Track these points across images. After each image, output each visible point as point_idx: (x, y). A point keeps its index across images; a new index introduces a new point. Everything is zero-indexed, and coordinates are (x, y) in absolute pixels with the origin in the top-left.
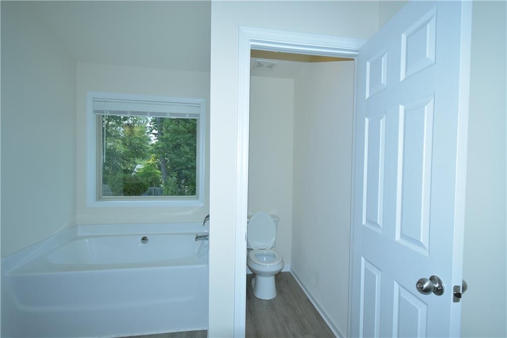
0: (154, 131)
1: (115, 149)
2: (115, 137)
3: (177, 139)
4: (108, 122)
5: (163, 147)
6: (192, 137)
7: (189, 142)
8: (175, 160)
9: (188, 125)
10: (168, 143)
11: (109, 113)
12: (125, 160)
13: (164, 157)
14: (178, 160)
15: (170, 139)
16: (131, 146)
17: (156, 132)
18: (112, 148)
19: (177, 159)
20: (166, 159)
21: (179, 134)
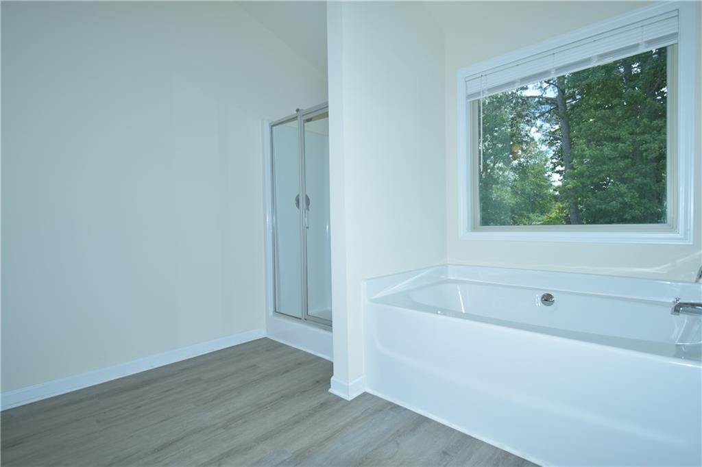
0: (559, 168)
1: (502, 200)
2: (503, 183)
3: (600, 172)
4: (494, 165)
5: (574, 188)
6: (632, 165)
7: (626, 175)
8: (598, 206)
9: (621, 145)
10: (583, 180)
11: (487, 92)
12: (516, 214)
13: (576, 203)
14: (603, 206)
15: (587, 173)
16: (524, 194)
17: (563, 168)
18: (499, 199)
19: (600, 204)
20: (580, 207)
21: (604, 163)
